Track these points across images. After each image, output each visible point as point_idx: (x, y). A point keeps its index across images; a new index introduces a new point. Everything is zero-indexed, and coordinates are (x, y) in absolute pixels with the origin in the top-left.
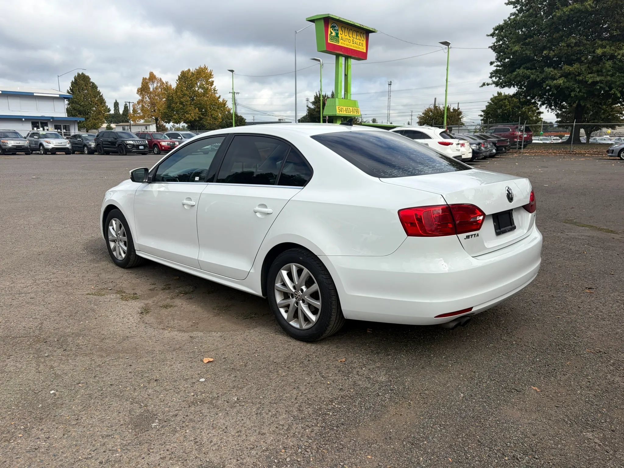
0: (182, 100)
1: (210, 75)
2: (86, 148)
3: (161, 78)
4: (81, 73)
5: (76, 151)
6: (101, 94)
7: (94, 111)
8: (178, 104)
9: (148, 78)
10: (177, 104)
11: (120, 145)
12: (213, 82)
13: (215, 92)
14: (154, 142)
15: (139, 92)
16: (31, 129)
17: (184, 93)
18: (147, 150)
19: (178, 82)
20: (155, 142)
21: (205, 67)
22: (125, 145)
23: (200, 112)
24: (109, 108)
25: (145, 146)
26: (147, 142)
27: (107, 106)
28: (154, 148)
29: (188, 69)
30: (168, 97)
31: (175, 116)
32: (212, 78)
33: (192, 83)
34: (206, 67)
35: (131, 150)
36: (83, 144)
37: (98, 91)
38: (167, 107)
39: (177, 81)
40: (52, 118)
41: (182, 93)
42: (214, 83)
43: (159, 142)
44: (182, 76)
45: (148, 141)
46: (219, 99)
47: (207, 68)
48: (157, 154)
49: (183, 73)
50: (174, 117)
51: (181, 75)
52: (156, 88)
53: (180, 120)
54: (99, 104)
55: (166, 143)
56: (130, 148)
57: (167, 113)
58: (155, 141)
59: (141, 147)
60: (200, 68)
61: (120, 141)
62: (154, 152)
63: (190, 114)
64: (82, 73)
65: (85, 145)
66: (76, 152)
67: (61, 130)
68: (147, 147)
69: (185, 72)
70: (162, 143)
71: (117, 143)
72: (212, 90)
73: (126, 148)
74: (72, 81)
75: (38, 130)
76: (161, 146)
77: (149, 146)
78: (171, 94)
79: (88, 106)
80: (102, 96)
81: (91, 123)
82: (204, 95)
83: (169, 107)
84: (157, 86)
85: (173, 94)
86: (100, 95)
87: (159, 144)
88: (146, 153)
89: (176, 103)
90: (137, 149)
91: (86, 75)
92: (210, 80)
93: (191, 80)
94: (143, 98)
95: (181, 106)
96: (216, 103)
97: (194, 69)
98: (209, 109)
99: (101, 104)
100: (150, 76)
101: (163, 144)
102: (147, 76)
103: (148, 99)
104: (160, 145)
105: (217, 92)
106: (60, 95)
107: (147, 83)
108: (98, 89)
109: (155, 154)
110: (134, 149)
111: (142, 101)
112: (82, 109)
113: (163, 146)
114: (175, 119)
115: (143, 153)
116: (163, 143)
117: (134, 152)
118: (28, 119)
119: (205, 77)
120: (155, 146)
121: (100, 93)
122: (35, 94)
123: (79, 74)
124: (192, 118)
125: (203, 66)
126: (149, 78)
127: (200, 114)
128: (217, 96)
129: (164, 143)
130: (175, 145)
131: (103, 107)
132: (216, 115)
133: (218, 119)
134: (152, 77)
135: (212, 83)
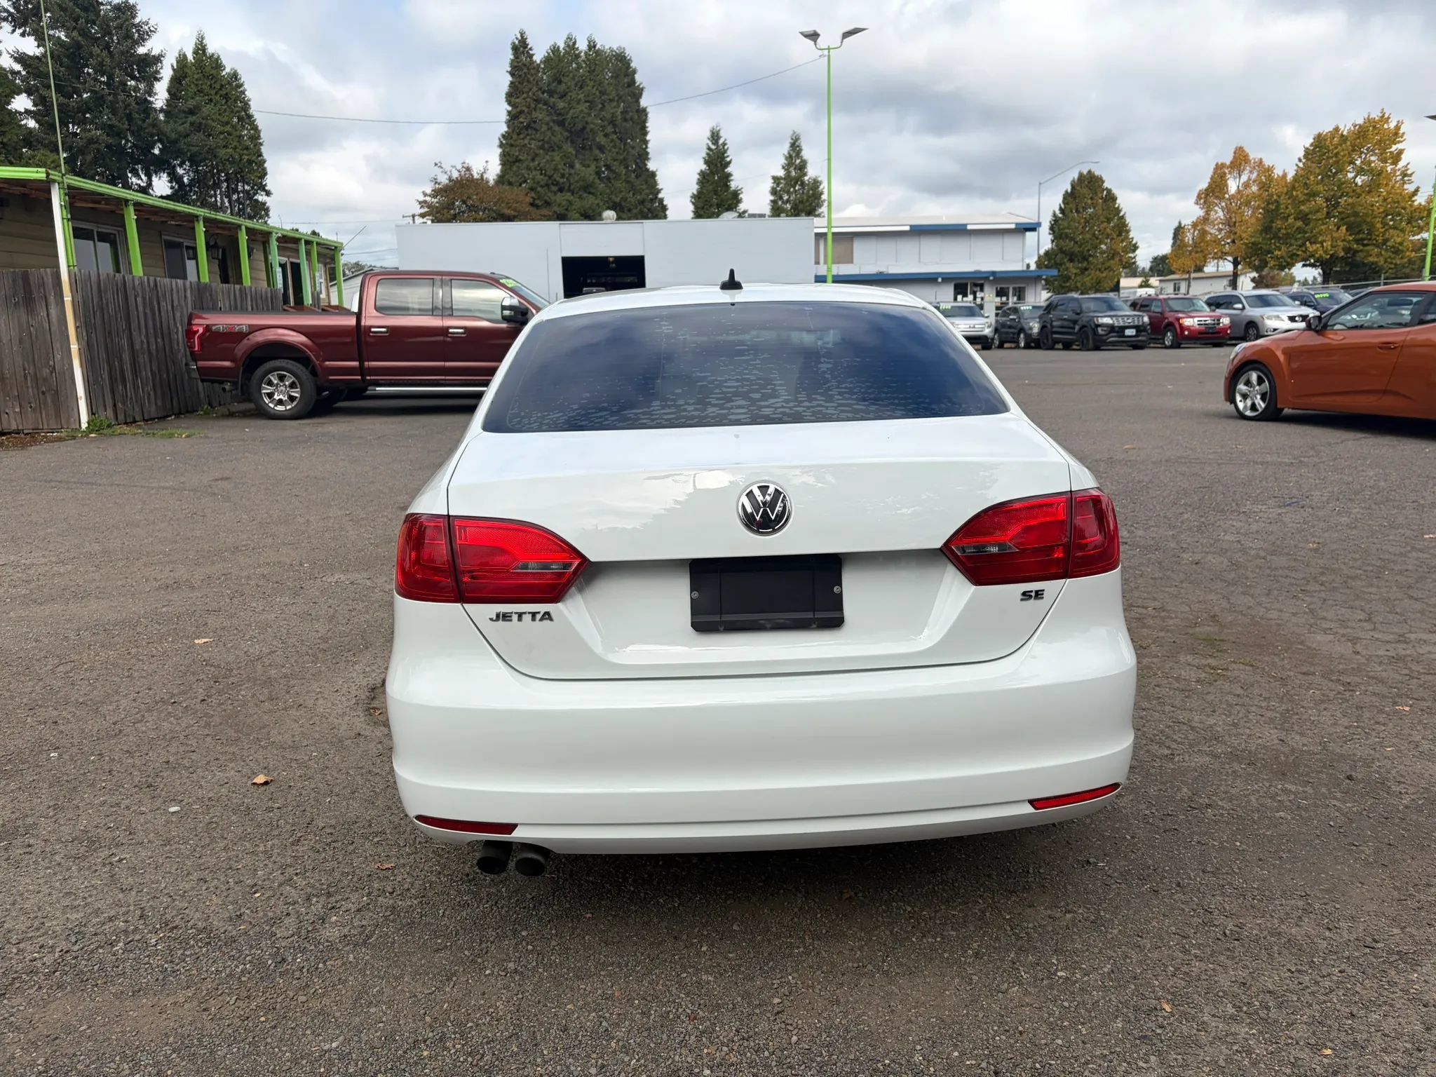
0: (1302, 207)
1: (1396, 135)
2: (1022, 336)
3: (1261, 159)
4: (1085, 173)
5: (1007, 342)
6: (1121, 214)
7: (1103, 252)
8: (1291, 220)
9: (1228, 163)
10: (1287, 220)
11: (1084, 326)
12: (1401, 152)
13: (1406, 178)
14: (1167, 318)
15: (1200, 199)
16: (952, 299)
17: (1312, 190)
18: (1144, 338)
19: (1301, 165)
20: (1170, 320)
21: (1383, 116)
22: (1093, 326)
23: (1350, 235)
24: (1136, 243)
25: (1140, 329)
26: (1146, 319)
27: (1132, 238)
28: (1165, 335)
29: (1333, 127)
30: (1268, 204)
31: (1280, 250)
32: (1399, 142)
33: (1337, 162)
34: (1386, 116)
35: (1105, 338)
36: (1019, 326)
37: (1117, 206)
38: (1262, 230)
39: (1300, 160)
40: (994, 273)
41: (1306, 191)
42: (1402, 156)
43: (1178, 319)
44: (1316, 147)
45: (1150, 318)
46: (1415, 198)
47: (1389, 118)
48: (1171, 347)
49: (1320, 141)
50: (1277, 253)
51: (1311, 145)
52: (1247, 185)
53: (1292, 259)
54: (1115, 237)
55: (1196, 319)
56: (1103, 333)
57: (1260, 243)
58: (1171, 317)
59: (1129, 332)
60: (1369, 121)
61: (1087, 319)
62: (1164, 343)
63: (1322, 243)
64: (1089, 172)
65: (1022, 330)
66: (1006, 345)
67: (1008, 299)
68: (1145, 330)
69: (1326, 135)
70: (1185, 320)
71: (1080, 322)
72: (1398, 173)
73: (1094, 332)
74: (1066, 192)
75: (965, 299)
76: (1182, 328)
77: (1152, 328)
78: (1275, 197)
79: (1090, 242)
80: (1123, 217)
81: (1092, 279)
82: (1371, 188)
83: (1267, 229)
84: (1249, 179)
85: (1279, 197)
86: (1118, 214)
87: (1177, 326)
88: (1140, 344)
89: (1286, 218)
90: (1119, 337)
91: (1096, 173)
92: (1394, 148)
93: (1337, 155)
94: (1207, 213)
95: (1299, 224)
96: (1404, 209)
97: (1349, 126)
98: (1379, 225)
99: (1120, 234)
100: (1234, 157)
101: (1188, 322)
102: (1228, 160)
103: (1221, 214)
104: (1181, 325)
105: (1413, 178)
106: (1017, 224)
107: (1223, 176)
108: (1118, 201)
109: (1166, 347)
110: (1113, 337)
111: (1205, 220)
112: (1076, 249)
113: (1188, 328)
114: (1278, 259)
115: (1136, 346)
116: (1189, 320)
117: (1113, 343)
118: (947, 278)
119: (1380, 141)
120: (1170, 327)
121: (1120, 211)
122: (969, 227)
123: (1081, 175)
124: (1326, 252)
125: (1375, 115)
126: (1232, 163)
127: (1349, 242)
128: (1410, 188)
129: (1191, 320)
130: (1219, 324)
131: (1122, 241)
132: (1399, 240)
133: (1402, 251)
134: (1240, 160)
135: (1397, 157)
